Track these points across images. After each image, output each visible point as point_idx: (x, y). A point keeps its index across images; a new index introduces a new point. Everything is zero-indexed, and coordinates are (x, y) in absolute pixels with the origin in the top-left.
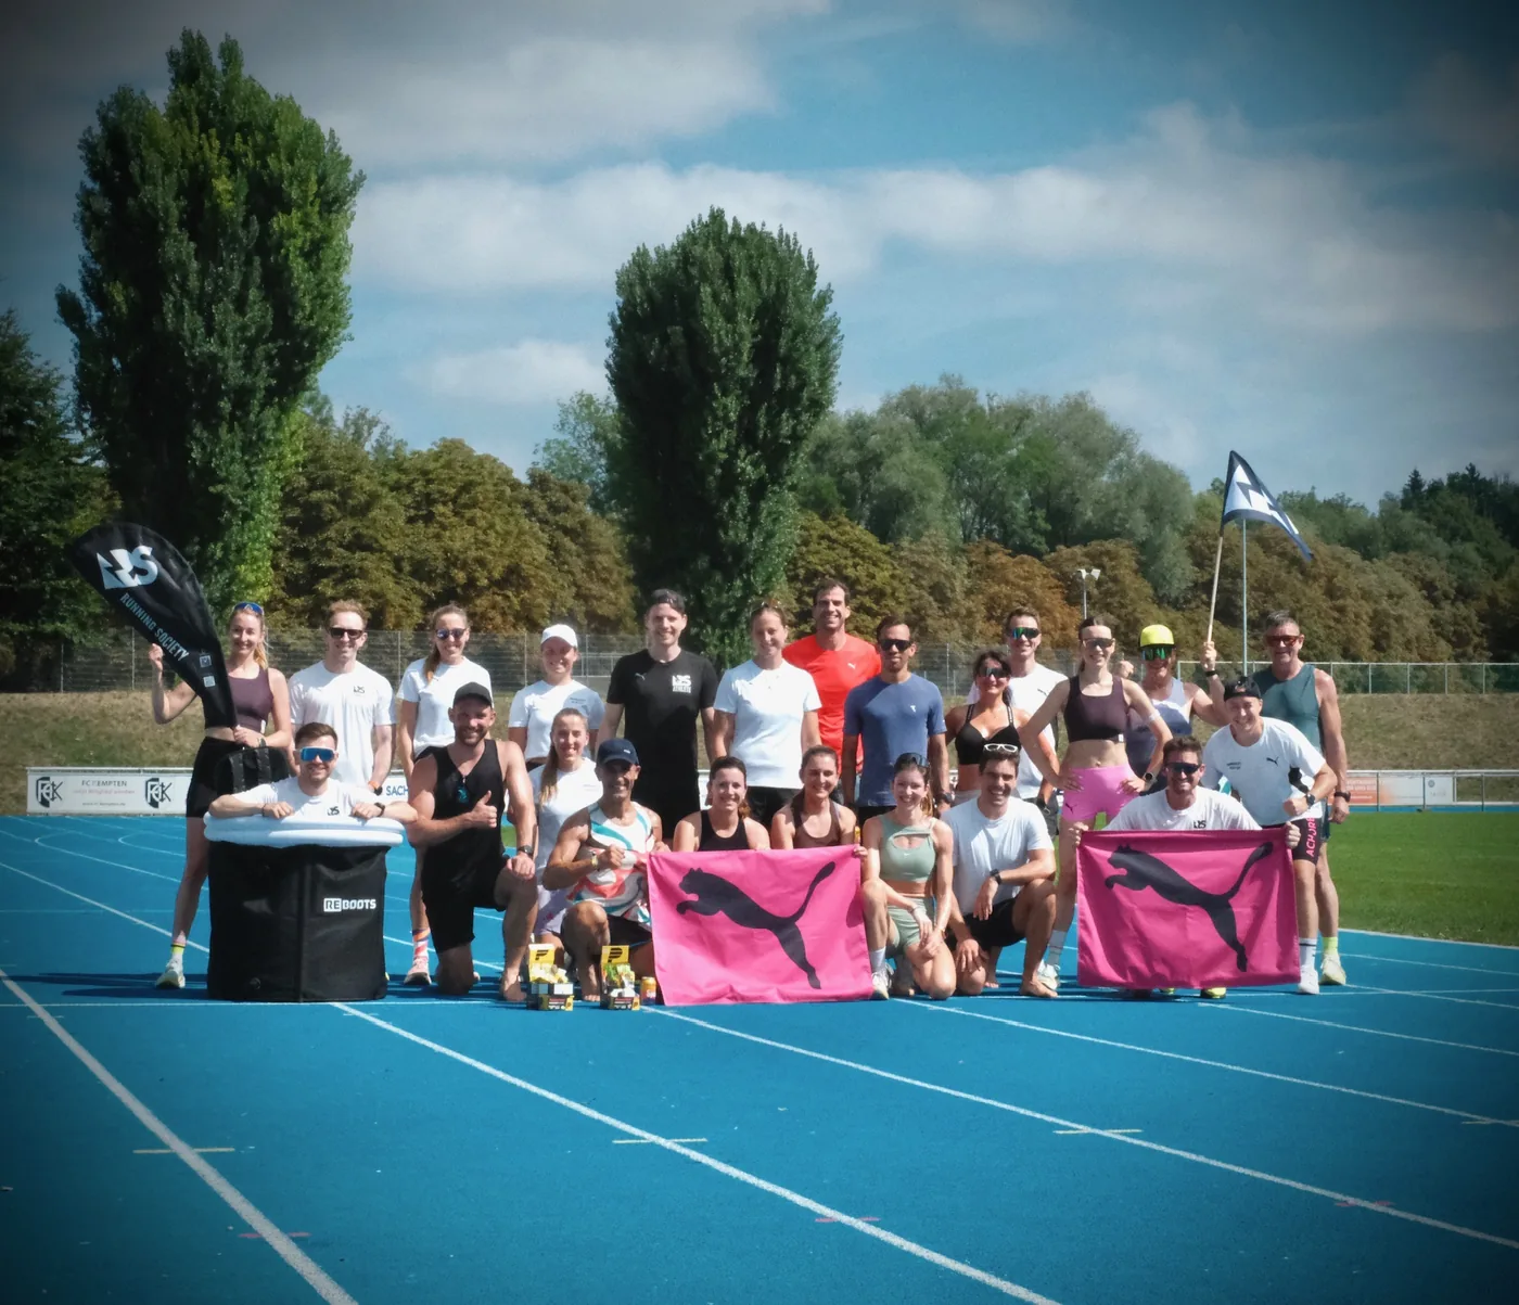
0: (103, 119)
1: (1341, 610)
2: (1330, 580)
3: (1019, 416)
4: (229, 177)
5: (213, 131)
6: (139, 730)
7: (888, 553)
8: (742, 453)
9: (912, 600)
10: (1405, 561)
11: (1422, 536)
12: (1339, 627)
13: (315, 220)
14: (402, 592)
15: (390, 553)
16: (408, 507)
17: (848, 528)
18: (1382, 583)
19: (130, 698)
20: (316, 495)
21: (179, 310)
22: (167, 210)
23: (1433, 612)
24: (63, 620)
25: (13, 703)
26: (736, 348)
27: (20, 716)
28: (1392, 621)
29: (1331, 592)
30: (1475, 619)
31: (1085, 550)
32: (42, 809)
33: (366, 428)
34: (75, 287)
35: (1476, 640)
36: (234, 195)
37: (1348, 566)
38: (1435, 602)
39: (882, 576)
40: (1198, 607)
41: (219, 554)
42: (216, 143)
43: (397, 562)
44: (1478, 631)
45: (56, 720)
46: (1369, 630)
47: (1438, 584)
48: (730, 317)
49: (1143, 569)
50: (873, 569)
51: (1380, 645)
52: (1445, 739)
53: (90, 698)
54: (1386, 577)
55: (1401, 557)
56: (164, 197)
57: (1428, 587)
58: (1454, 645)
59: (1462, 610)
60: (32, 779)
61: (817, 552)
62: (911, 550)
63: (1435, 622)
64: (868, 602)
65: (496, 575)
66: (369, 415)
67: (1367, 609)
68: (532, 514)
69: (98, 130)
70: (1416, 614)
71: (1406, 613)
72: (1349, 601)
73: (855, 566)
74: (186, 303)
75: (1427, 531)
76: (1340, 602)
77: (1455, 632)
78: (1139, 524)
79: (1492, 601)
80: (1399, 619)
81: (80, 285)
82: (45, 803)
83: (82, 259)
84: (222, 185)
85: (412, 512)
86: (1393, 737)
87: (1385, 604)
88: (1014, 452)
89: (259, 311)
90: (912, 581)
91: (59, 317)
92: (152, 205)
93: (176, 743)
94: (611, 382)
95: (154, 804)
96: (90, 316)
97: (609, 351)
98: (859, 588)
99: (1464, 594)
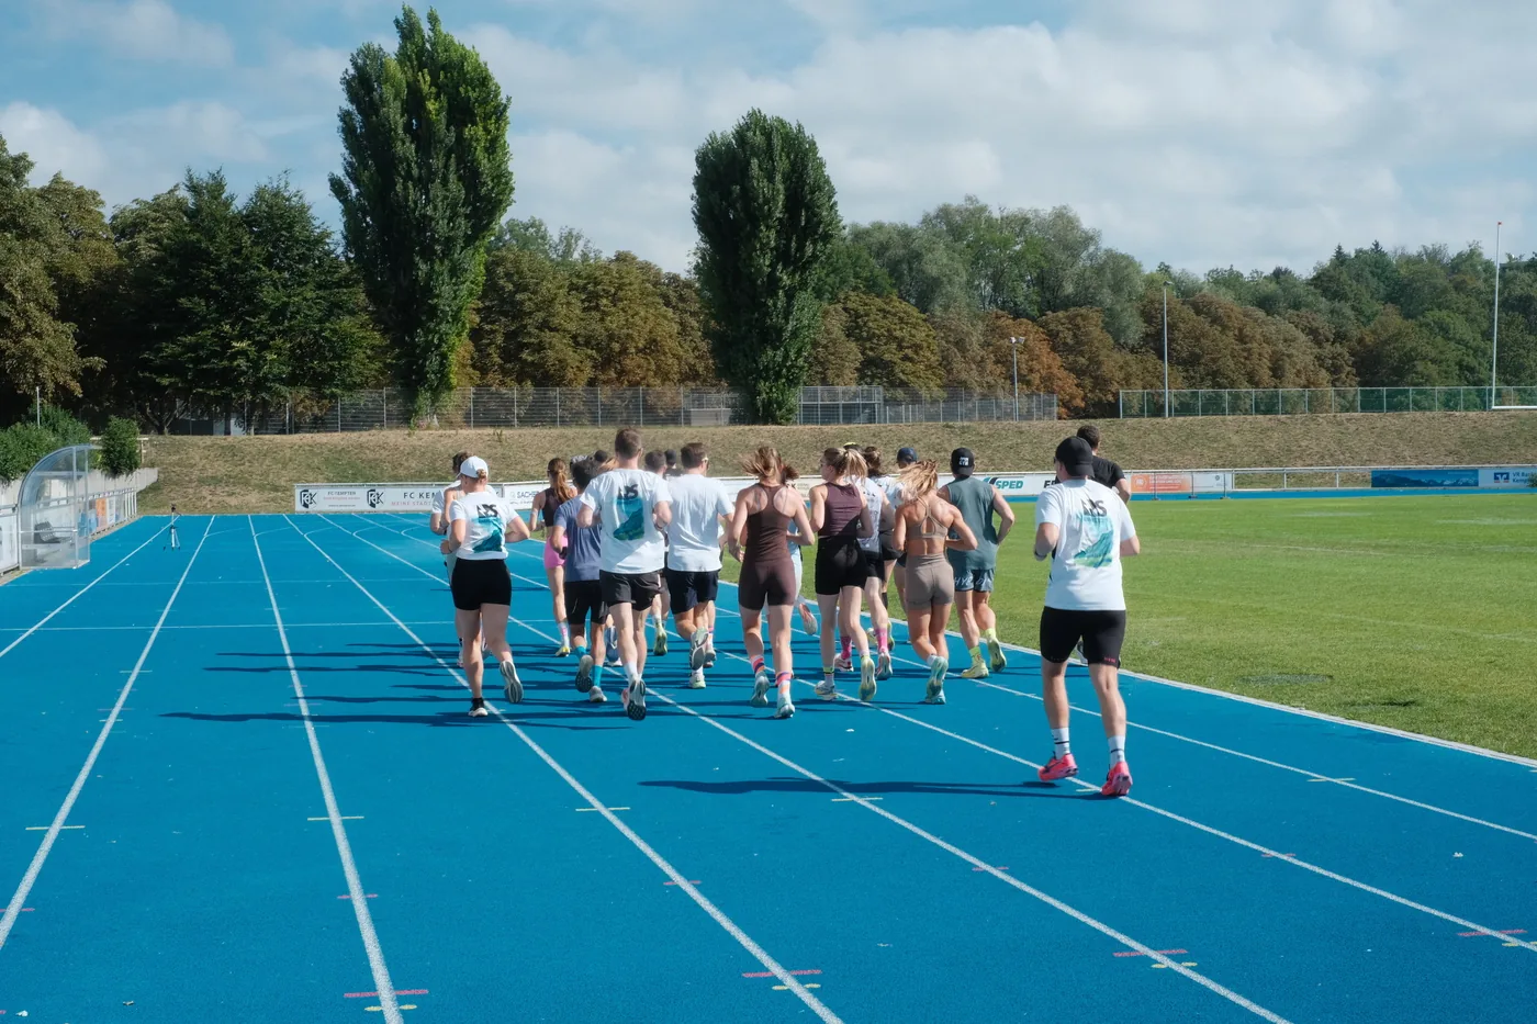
0: (355, 64)
1: (1249, 350)
2: (1241, 330)
3: (1021, 223)
4: (436, 100)
5: (426, 70)
6: (383, 456)
7: (925, 320)
8: (780, 267)
9: (943, 351)
10: (1298, 315)
11: (1311, 298)
12: (1248, 362)
13: (492, 127)
14: (577, 357)
15: (569, 332)
16: (583, 301)
17: (897, 304)
18: (1278, 332)
19: (380, 436)
20: (519, 297)
21: (405, 188)
22: (396, 123)
23: (1316, 350)
24: (337, 386)
25: (305, 441)
26: (774, 198)
27: (307, 448)
28: (1285, 358)
29: (1241, 338)
30: (1347, 356)
31: (1066, 314)
32: (304, 509)
33: (573, 241)
34: (340, 173)
35: (1348, 369)
36: (438, 112)
37: (1256, 320)
38: (1319, 344)
39: (920, 335)
40: (1147, 351)
41: (436, 341)
42: (428, 78)
43: (574, 337)
44: (1350, 363)
45: (330, 451)
46: (1269, 364)
47: (1321, 331)
48: (771, 179)
49: (1107, 327)
50: (913, 331)
51: (1277, 372)
52: (1250, 446)
53: (354, 436)
54: (1283, 327)
55: (1296, 312)
56: (394, 113)
57: (1313, 332)
58: (1332, 373)
59: (1338, 348)
60: (297, 492)
61: (876, 320)
62: (941, 317)
63: (1318, 358)
64: (909, 352)
65: (640, 345)
66: (574, 233)
67: (1267, 349)
68: (667, 304)
69: (352, 71)
70: (1302, 353)
71: (1294, 352)
72: (1255, 345)
73: (901, 329)
74: (410, 184)
75: (1314, 294)
76: (1249, 345)
77: (1333, 364)
78: (1107, 297)
79: (1361, 341)
80: (1289, 356)
81: (344, 172)
82: (306, 505)
83: (343, 155)
84: (431, 106)
85: (586, 304)
86: (1215, 445)
87: (1281, 346)
88: (1018, 248)
89: (456, 187)
90: (942, 338)
91: (331, 193)
92: (387, 119)
93: (406, 464)
94: (696, 223)
95: (373, 505)
96: (351, 191)
97: (694, 203)
98: (905, 344)
99: (1340, 337)
